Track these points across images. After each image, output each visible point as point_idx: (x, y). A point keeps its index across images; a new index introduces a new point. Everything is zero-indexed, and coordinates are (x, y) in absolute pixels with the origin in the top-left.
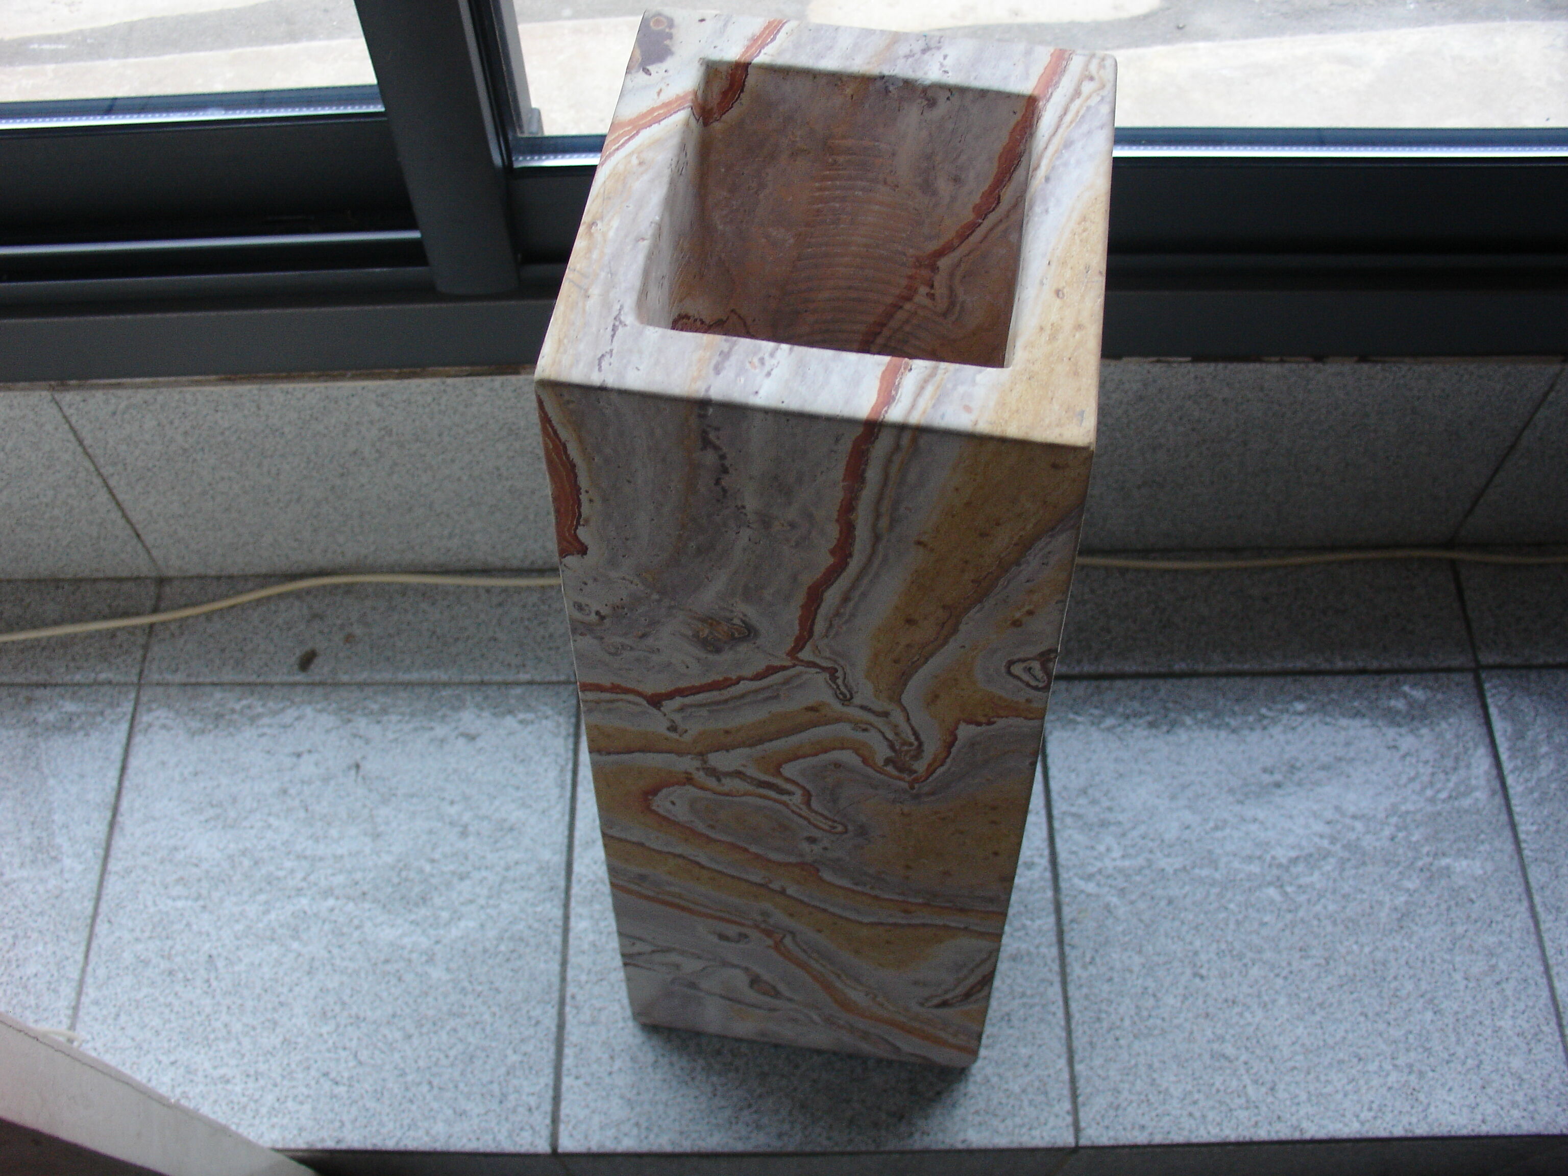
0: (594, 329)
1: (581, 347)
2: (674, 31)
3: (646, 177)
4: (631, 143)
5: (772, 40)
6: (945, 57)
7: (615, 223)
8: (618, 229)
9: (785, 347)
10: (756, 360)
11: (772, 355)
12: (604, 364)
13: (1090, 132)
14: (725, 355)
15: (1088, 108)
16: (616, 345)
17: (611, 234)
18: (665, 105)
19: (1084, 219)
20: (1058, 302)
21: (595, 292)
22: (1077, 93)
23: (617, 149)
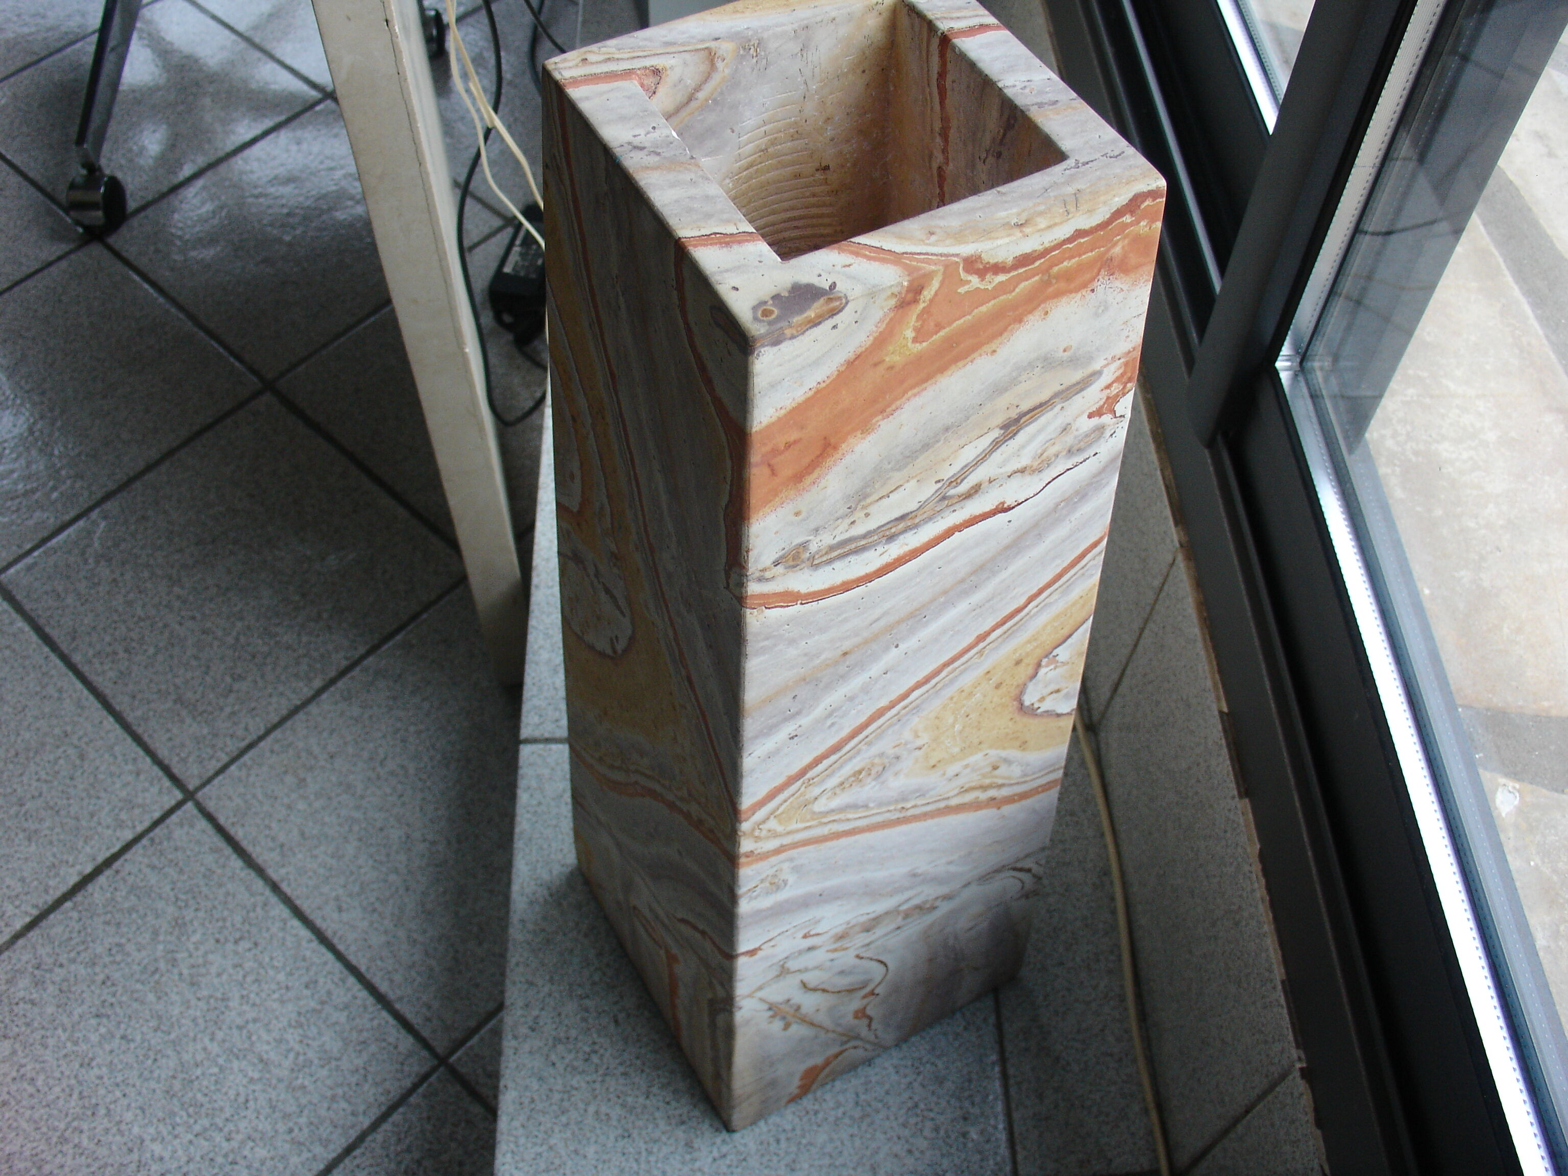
0: (1098, 173)
1: (1118, 171)
3: (942, 223)
5: (716, 234)
6: (635, 136)
7: (1003, 214)
8: (1006, 210)
9: (1000, 85)
10: (1027, 91)
11: (1014, 86)
12: (1116, 153)
13: (645, 40)
14: (1040, 105)
16: (1098, 155)
17: (1014, 211)
21: (1070, 190)
22: (608, 60)
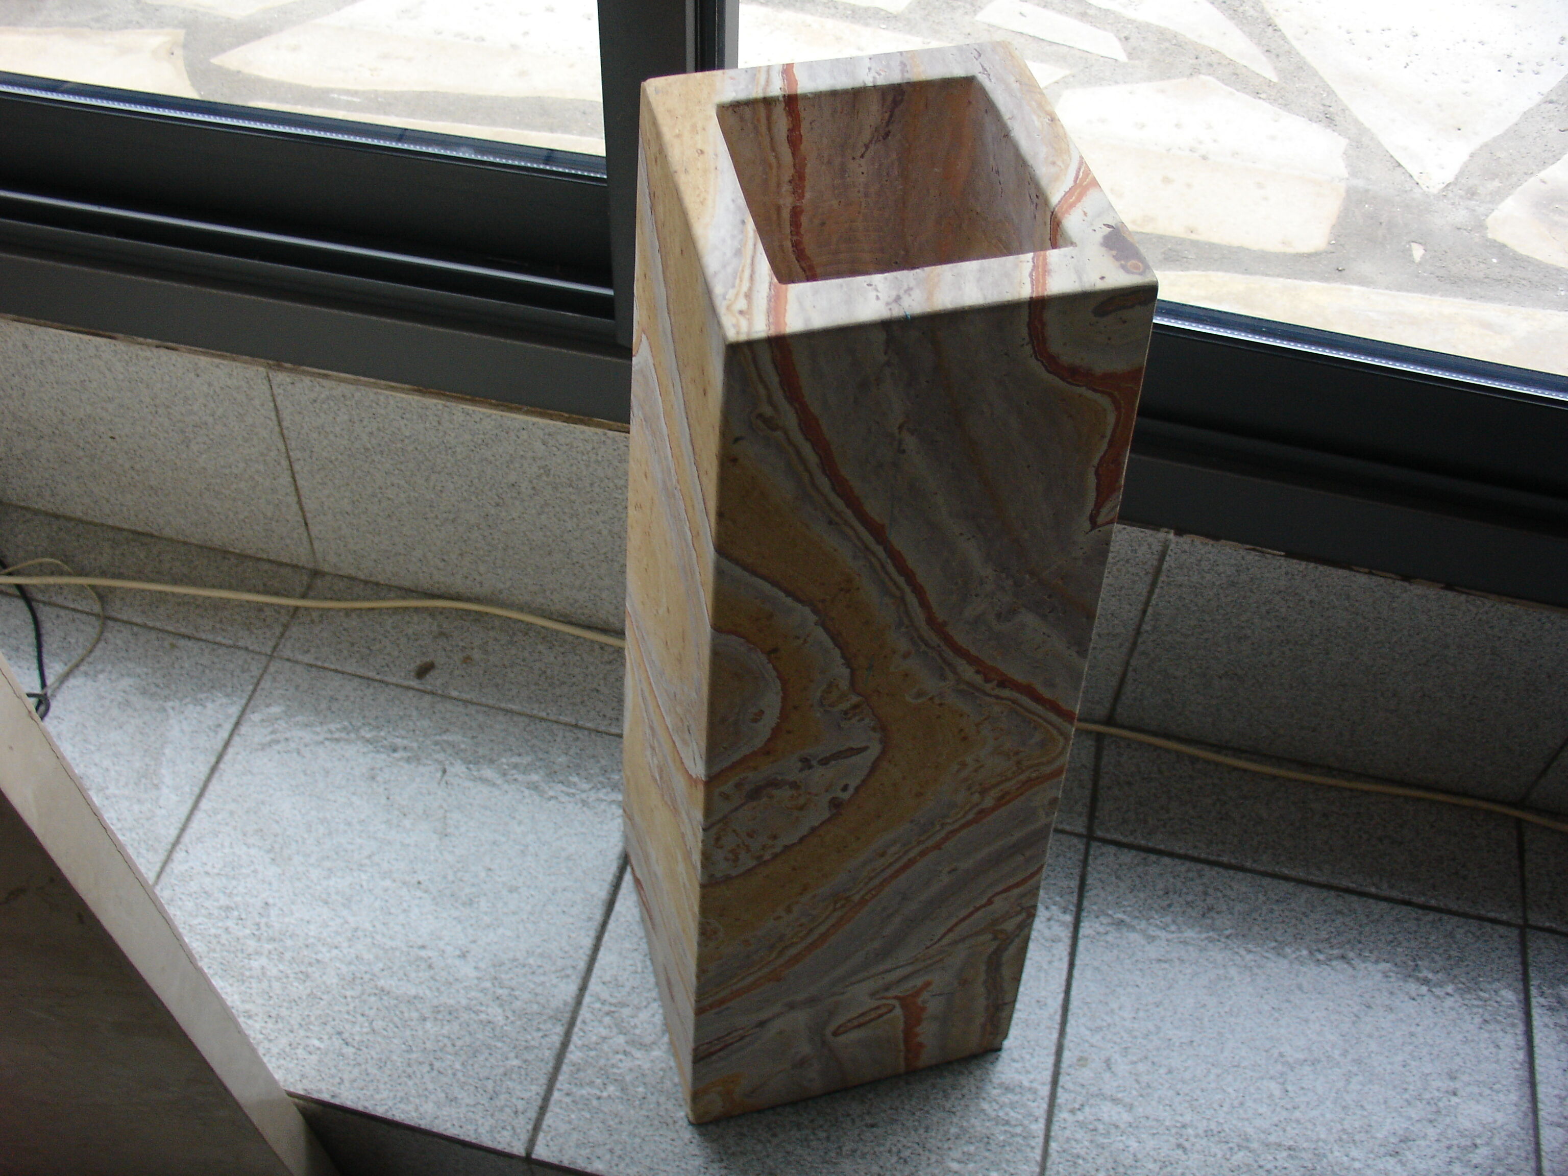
0: (997, 67)
1: (997, 58)
2: (1117, 264)
3: (1042, 156)
4: (1074, 175)
5: (1031, 275)
6: (878, 298)
7: (1037, 124)
8: (1032, 121)
9: (870, 85)
10: (883, 73)
11: (875, 77)
13: (724, 267)
15: (733, 286)
16: (977, 62)
17: (1035, 118)
18: (1072, 205)
19: (702, 203)
20: (699, 146)
21: (1015, 86)
22: (748, 296)
23: (1079, 169)
